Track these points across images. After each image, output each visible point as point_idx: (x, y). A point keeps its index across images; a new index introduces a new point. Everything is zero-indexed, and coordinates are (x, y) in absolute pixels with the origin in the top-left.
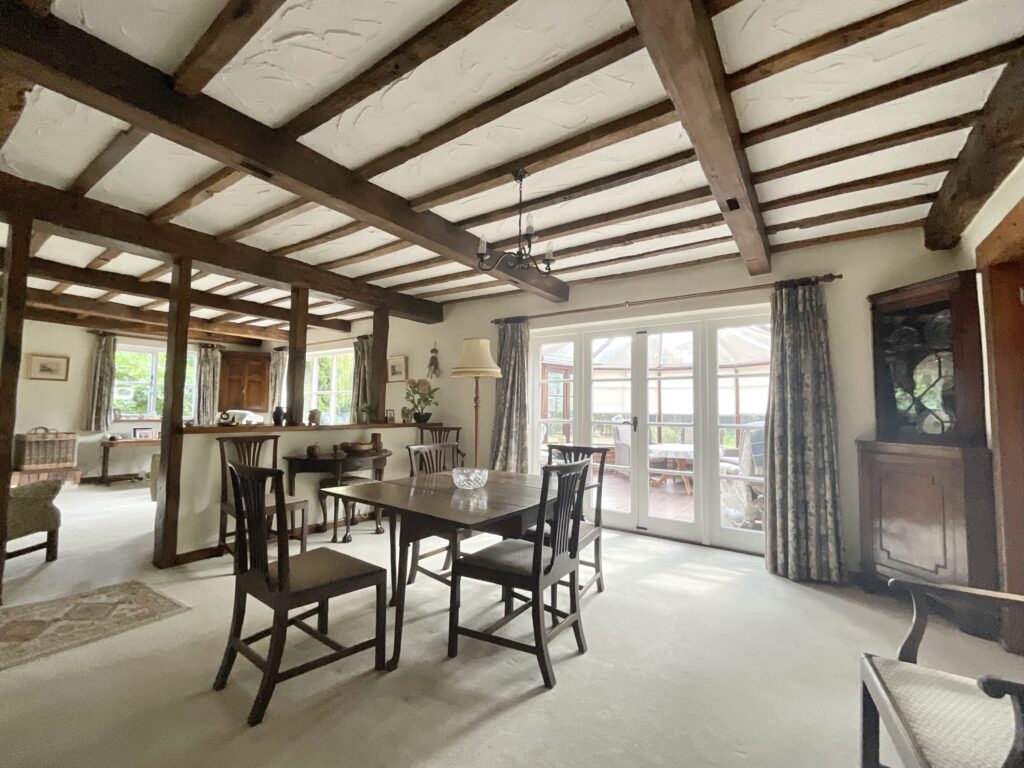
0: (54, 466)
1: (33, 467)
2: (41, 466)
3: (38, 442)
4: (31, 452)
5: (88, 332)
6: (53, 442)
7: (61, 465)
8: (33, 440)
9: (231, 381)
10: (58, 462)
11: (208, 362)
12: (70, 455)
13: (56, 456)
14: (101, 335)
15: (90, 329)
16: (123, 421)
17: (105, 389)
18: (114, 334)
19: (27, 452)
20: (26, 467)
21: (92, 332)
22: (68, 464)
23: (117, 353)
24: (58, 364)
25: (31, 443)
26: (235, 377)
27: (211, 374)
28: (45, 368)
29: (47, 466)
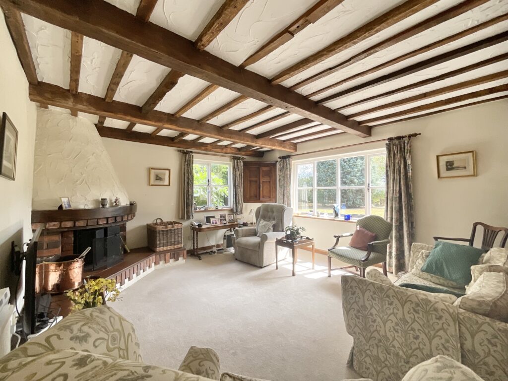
0: (172, 247)
1: (161, 249)
2: (165, 248)
3: (163, 231)
4: (160, 238)
5: (178, 151)
6: (171, 230)
7: (176, 247)
8: (161, 230)
10: (174, 244)
12: (180, 239)
13: (173, 240)
14: (185, 153)
15: (179, 149)
17: (190, 190)
18: (192, 152)
19: (158, 238)
20: (158, 249)
21: (180, 151)
22: (179, 246)
23: (194, 165)
24: (165, 174)
25: (159, 231)
28: (157, 177)
29: (169, 248)
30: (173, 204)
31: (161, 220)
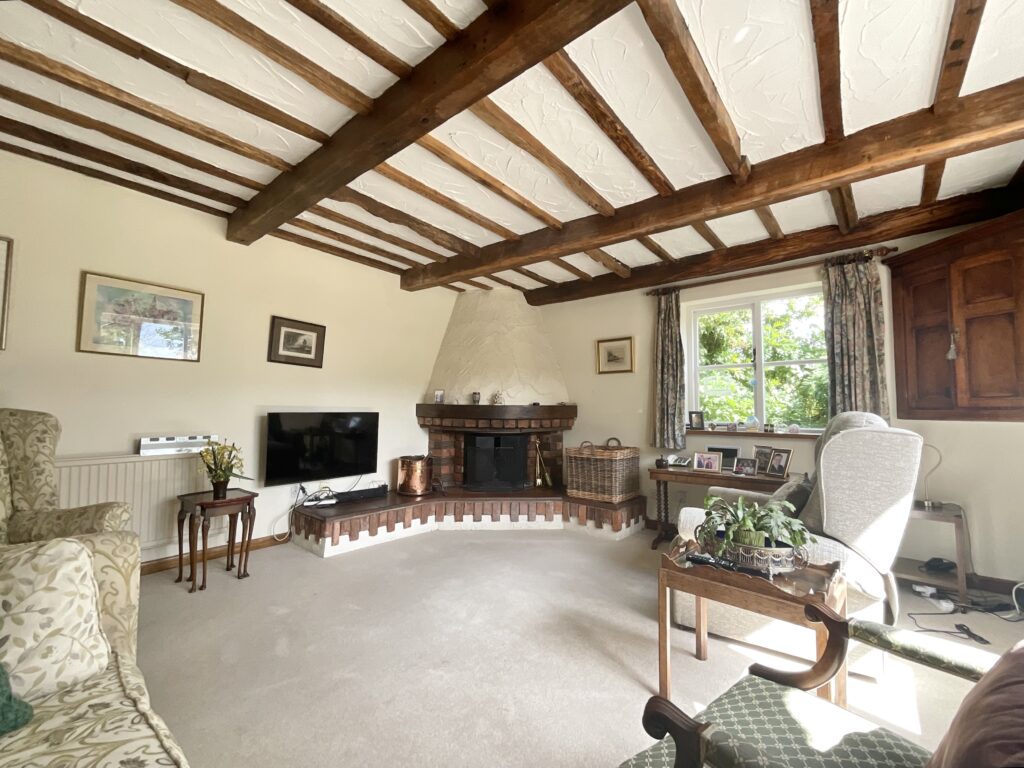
0: (593, 496)
1: (574, 493)
2: (580, 494)
4: (572, 471)
5: (648, 294)
6: (589, 460)
7: (600, 497)
9: (920, 332)
10: (597, 492)
11: (852, 298)
12: (607, 483)
13: (594, 482)
15: (649, 289)
16: (708, 433)
18: (679, 288)
19: (569, 469)
20: (568, 490)
21: (651, 293)
24: (622, 350)
25: (570, 457)
26: (930, 319)
27: (862, 324)
28: (612, 357)
29: (586, 495)
30: (641, 411)
31: (619, 441)
